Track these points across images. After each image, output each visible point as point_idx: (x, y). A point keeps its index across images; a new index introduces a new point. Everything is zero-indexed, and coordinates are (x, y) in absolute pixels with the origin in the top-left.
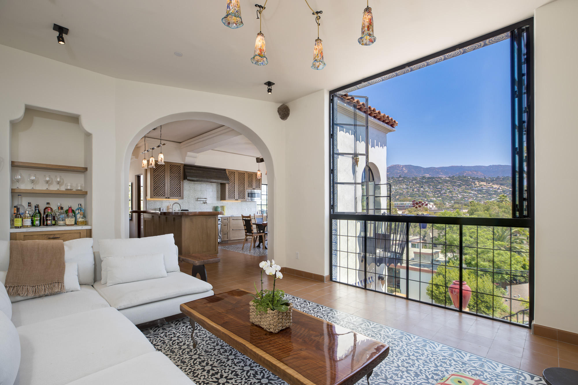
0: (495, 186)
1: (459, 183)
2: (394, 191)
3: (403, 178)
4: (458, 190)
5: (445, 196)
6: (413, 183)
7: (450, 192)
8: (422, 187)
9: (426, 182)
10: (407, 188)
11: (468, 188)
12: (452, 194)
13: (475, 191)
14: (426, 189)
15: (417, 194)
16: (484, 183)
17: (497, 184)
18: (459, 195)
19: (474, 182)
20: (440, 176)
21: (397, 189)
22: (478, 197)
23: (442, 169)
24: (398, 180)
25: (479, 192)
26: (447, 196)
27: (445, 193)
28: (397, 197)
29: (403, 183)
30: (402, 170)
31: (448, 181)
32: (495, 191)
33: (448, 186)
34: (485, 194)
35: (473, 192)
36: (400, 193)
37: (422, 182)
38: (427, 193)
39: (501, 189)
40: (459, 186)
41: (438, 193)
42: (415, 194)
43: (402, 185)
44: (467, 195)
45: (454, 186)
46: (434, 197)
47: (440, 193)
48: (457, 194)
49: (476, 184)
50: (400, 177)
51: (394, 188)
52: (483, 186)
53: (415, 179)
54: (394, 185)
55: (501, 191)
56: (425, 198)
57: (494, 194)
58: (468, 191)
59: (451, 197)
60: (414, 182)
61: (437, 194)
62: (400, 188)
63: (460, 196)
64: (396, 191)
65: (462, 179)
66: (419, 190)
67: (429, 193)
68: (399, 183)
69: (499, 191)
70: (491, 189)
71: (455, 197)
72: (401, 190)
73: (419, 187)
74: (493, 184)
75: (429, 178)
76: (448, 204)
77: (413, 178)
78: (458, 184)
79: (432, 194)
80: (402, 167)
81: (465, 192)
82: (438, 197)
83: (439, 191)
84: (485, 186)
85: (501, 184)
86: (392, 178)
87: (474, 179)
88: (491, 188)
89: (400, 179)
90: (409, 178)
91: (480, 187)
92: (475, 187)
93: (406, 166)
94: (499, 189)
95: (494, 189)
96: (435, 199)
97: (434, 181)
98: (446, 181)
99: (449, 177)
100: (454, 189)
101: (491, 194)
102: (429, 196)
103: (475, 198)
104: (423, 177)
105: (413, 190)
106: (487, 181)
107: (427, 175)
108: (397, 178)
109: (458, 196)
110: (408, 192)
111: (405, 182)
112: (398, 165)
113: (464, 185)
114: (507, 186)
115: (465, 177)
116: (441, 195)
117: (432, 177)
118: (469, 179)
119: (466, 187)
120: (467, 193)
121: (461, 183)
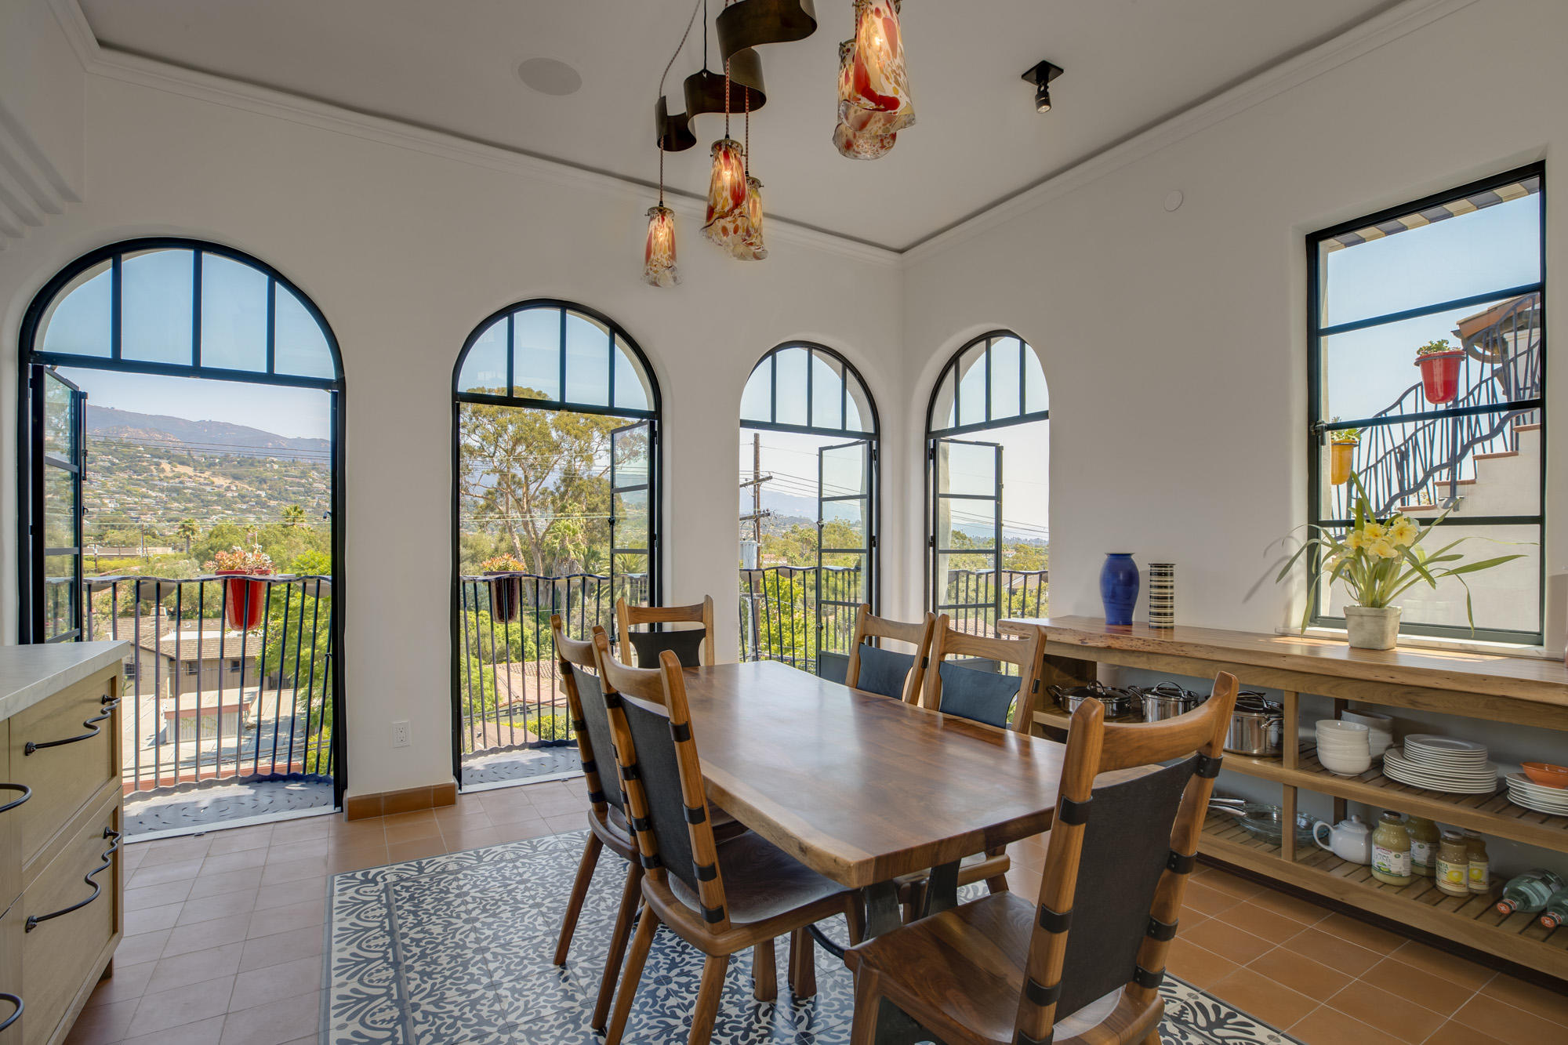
0: (220, 481)
1: (107, 464)
4: (104, 485)
11: (137, 480)
13: (162, 491)
16: (189, 471)
17: (224, 475)
18: (107, 501)
19: (158, 464)
25: (174, 495)
32: (219, 495)
34: (190, 501)
35: (154, 494)
39: (235, 489)
40: (106, 472)
44: (136, 503)
48: (99, 496)
49: (163, 470)
52: (187, 479)
57: (217, 503)
58: (136, 488)
63: (111, 505)
65: (116, 450)
69: (229, 494)
70: (208, 489)
74: (214, 474)
78: (102, 463)
81: (129, 493)
84: (190, 477)
87: (156, 454)
88: (207, 484)
91: (177, 480)
92: (161, 480)
94: (228, 489)
95: (216, 490)
101: (209, 502)
103: (160, 512)
109: (104, 504)
113: (123, 470)
114: (250, 484)
115: (128, 446)
118: (140, 452)
119: (130, 478)
120: (135, 495)
121: (114, 464)
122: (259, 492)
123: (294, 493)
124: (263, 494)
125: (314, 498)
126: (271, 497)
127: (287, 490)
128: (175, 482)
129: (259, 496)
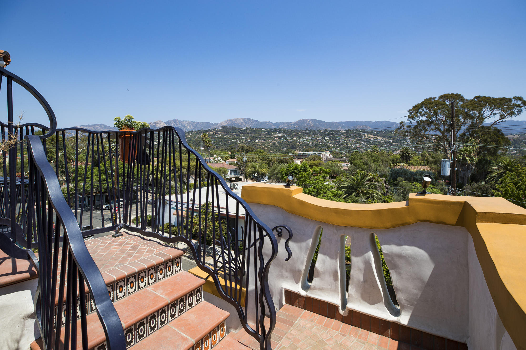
0: (380, 138)
1: (353, 136)
3: (310, 130)
4: (352, 141)
5: (342, 146)
6: (317, 135)
7: (346, 143)
8: (324, 139)
9: (328, 135)
10: (313, 140)
11: (360, 139)
12: (348, 145)
13: (365, 142)
14: (328, 141)
15: (320, 145)
16: (371, 136)
17: (381, 136)
18: (353, 146)
19: (364, 135)
20: (339, 129)
21: (304, 140)
22: (367, 147)
23: (341, 123)
24: (305, 132)
25: (368, 143)
26: (344, 146)
27: (342, 144)
28: (305, 147)
29: (310, 135)
30: (309, 124)
31: (345, 133)
32: (379, 142)
33: (344, 138)
34: (372, 145)
35: (363, 143)
36: (307, 144)
37: (325, 134)
38: (329, 144)
39: (383, 140)
40: (353, 138)
41: (337, 143)
42: (319, 145)
43: (309, 137)
44: (359, 146)
45: (349, 138)
46: (334, 147)
47: (339, 144)
48: (351, 144)
49: (365, 136)
50: (307, 130)
51: (302, 139)
52: (371, 138)
53: (319, 131)
54: (302, 137)
55: (384, 142)
56: (327, 148)
57: (379, 145)
59: (347, 147)
61: (337, 145)
62: (307, 139)
63: (354, 147)
64: (303, 142)
65: (355, 132)
66: (322, 142)
67: (330, 144)
68: (306, 135)
69: (382, 142)
70: (376, 141)
71: (350, 147)
72: (308, 141)
73: (322, 139)
74: (378, 136)
75: (330, 131)
76: (344, 153)
77: (317, 131)
79: (333, 145)
80: (309, 121)
81: (358, 143)
82: (337, 147)
83: (338, 142)
84: (372, 138)
85: (384, 137)
86: (301, 130)
87: (364, 132)
88: (376, 139)
89: (307, 131)
90: (314, 130)
91: (369, 139)
92: (365, 139)
93: (312, 120)
94: (382, 140)
95: (379, 141)
96: (334, 149)
97: (334, 133)
98: (343, 134)
99: (346, 131)
100: (349, 140)
101: (377, 144)
102: (330, 146)
103: (364, 148)
104: (326, 130)
105: (317, 141)
106: (374, 135)
107: (329, 129)
108: (304, 130)
109: (352, 147)
110: (313, 143)
112: (306, 119)
113: (356, 137)
114: (387, 138)
115: (358, 130)
116: (340, 145)
117: (332, 130)
118: (360, 132)
119: (358, 139)
120: (359, 144)
121: (354, 136)
122: (390, 141)
123: (400, 140)
124: (391, 141)
125: (406, 142)
126: (393, 142)
127: (398, 139)
128: (368, 139)
129: (390, 142)
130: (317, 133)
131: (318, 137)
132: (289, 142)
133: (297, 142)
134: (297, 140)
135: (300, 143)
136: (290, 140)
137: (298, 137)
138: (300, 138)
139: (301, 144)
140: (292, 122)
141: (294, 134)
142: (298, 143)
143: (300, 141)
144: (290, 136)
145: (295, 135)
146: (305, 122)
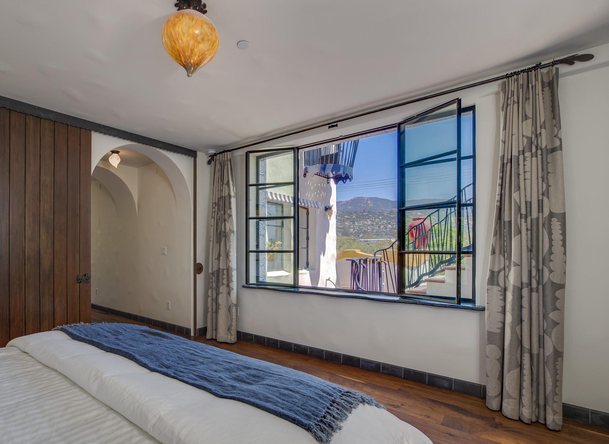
2: (358, 228)
3: (368, 212)
6: (379, 219)
8: (389, 223)
10: (373, 225)
15: (384, 232)
21: (360, 226)
24: (361, 215)
28: (361, 234)
29: (368, 219)
30: (367, 203)
36: (365, 231)
37: (390, 218)
42: (381, 232)
43: (366, 221)
50: (364, 211)
51: (357, 224)
54: (357, 221)
60: (380, 217)
62: (364, 224)
64: (359, 228)
66: (386, 227)
68: (363, 218)
73: (386, 224)
80: (367, 200)
86: (355, 213)
89: (364, 214)
93: (371, 199)
105: (379, 227)
110: (374, 229)
111: (370, 217)
112: (362, 197)
130: (379, 216)
131: (380, 221)
132: (340, 228)
133: (350, 228)
134: (350, 226)
135: (354, 229)
136: (341, 225)
137: (352, 222)
138: (354, 223)
139: (356, 230)
140: (342, 202)
141: (346, 217)
142: (352, 230)
143: (355, 226)
144: (340, 220)
145: (348, 219)
146: (362, 201)
